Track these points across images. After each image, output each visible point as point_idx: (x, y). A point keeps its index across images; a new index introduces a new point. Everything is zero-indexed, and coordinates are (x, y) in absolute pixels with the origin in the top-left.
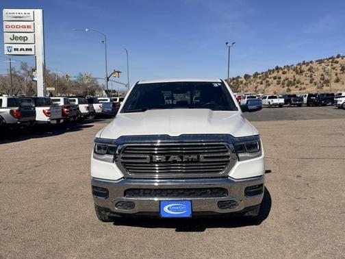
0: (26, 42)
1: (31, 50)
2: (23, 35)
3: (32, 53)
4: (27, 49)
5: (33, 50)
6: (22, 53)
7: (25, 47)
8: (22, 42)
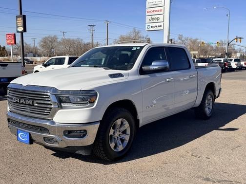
0: (158, 21)
1: (161, 26)
2: (157, 16)
3: (161, 28)
4: (158, 26)
5: (162, 26)
6: (156, 29)
7: (157, 24)
8: (156, 21)
